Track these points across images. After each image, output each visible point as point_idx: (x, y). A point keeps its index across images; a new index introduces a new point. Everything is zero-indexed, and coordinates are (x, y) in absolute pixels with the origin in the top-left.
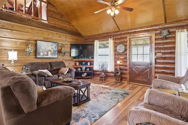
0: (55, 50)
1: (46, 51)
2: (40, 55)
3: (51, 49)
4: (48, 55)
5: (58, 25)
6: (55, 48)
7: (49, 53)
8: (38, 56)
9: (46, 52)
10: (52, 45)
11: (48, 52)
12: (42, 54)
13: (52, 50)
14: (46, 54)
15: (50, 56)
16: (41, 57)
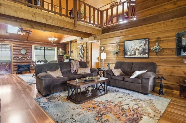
0: (144, 47)
1: (133, 50)
2: (127, 54)
3: (138, 48)
4: (135, 54)
5: (150, 14)
6: (145, 45)
7: (137, 52)
8: (125, 56)
9: (133, 52)
10: (140, 43)
11: (135, 51)
12: (129, 54)
13: (140, 49)
14: (133, 53)
15: (137, 55)
16: (128, 57)
